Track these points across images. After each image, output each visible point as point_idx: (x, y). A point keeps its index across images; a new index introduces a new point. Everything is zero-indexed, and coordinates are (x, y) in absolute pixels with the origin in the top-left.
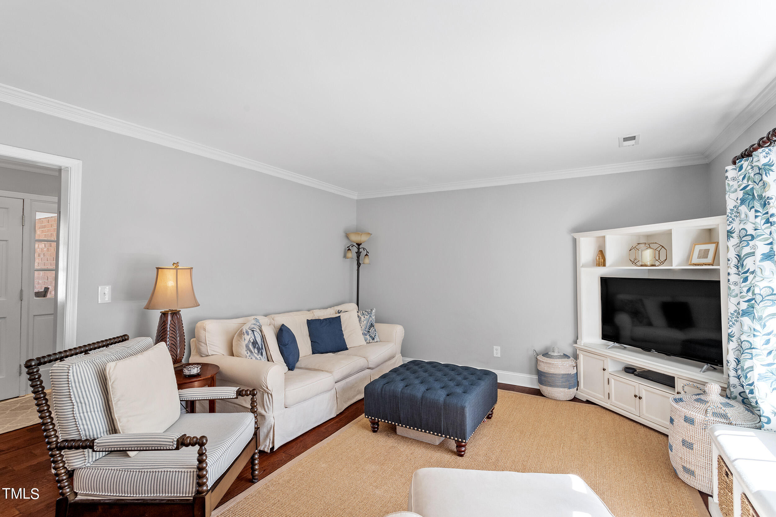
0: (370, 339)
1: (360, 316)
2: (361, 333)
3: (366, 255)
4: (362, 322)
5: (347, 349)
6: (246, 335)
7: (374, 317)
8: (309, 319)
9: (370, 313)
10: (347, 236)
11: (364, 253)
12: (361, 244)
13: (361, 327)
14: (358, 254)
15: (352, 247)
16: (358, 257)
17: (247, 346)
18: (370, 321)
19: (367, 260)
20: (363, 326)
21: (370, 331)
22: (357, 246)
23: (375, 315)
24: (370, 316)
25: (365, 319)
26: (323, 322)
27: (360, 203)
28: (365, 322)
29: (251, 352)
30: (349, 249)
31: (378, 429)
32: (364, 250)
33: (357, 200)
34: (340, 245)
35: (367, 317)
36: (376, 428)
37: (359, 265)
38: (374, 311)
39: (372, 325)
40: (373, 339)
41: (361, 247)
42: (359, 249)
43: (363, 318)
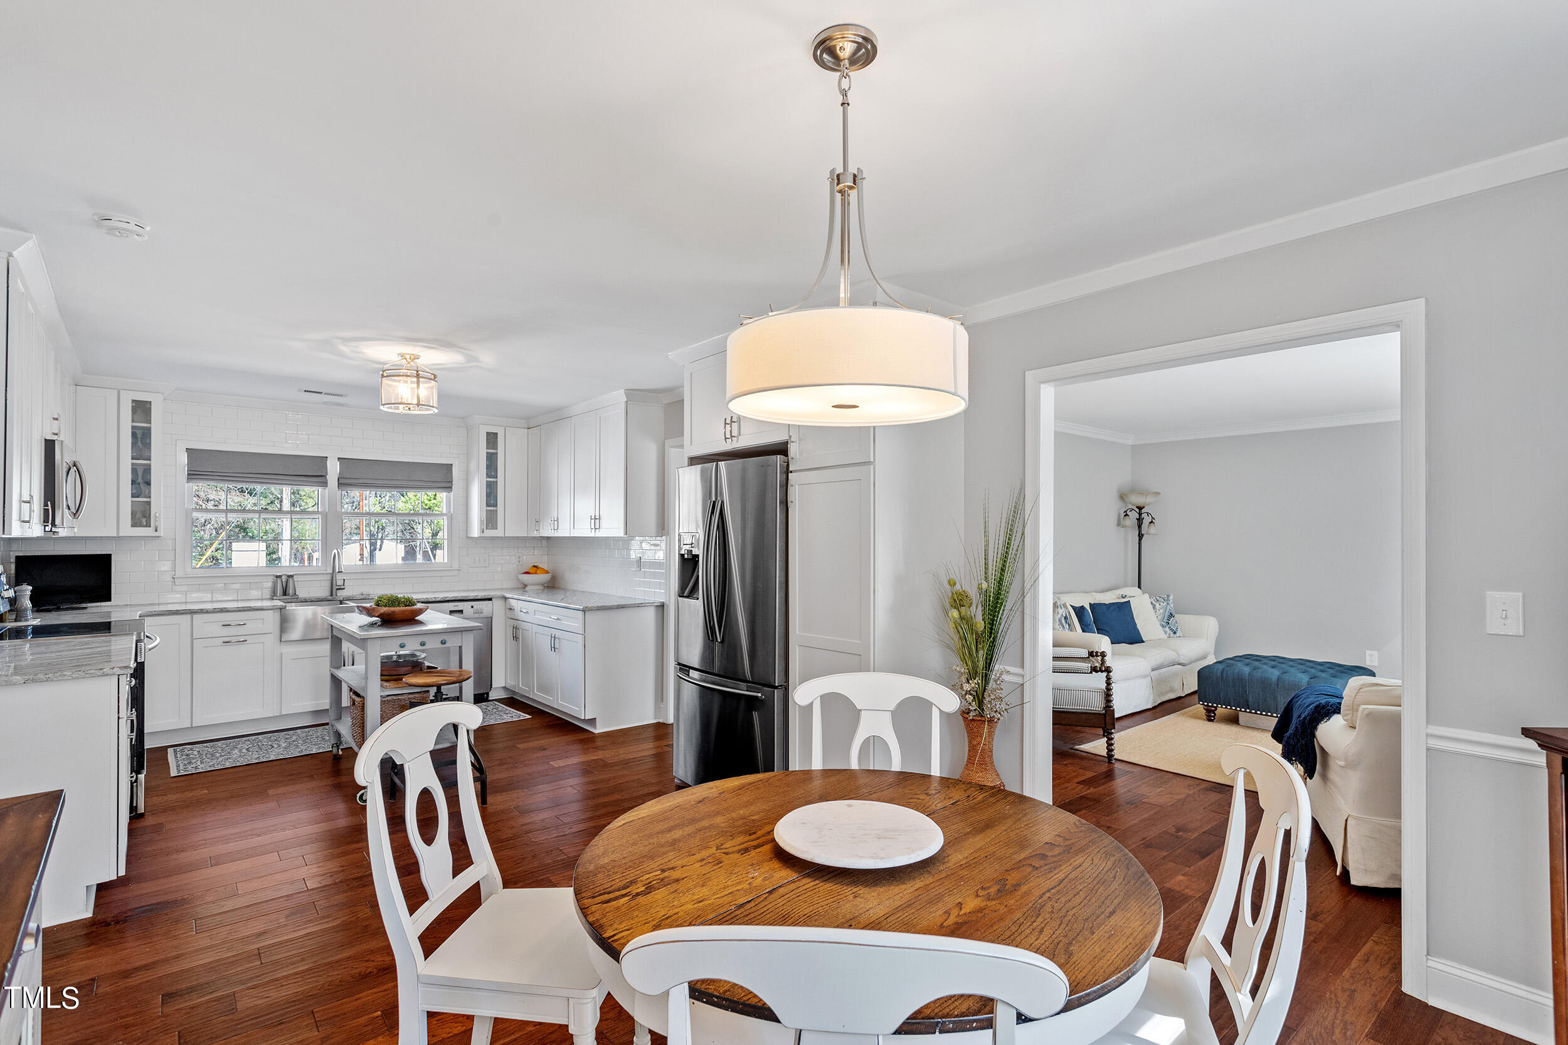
0: (1171, 632)
1: (1153, 602)
2: (1159, 623)
3: (1152, 522)
4: (1158, 611)
5: (1143, 642)
6: (1059, 608)
7: (1172, 605)
8: (1092, 603)
9: (1167, 600)
10: (1122, 497)
11: (1147, 520)
12: (1144, 507)
13: (1157, 617)
14: (1140, 521)
15: (1131, 511)
16: (1140, 526)
17: (1060, 620)
18: (1168, 610)
19: (1153, 530)
20: (1160, 615)
21: (1170, 622)
22: (1138, 510)
23: (1173, 602)
24: (1168, 604)
25: (1160, 606)
26: (1110, 607)
27: (1136, 450)
28: (1162, 611)
29: (1064, 627)
30: (1126, 515)
31: (1215, 718)
32: (1148, 515)
33: (1132, 445)
34: (1114, 508)
35: (1164, 605)
36: (1212, 716)
37: (1141, 536)
38: (1171, 597)
39: (1171, 615)
40: (1175, 633)
41: (1143, 511)
42: (1140, 514)
43: (1157, 605)
